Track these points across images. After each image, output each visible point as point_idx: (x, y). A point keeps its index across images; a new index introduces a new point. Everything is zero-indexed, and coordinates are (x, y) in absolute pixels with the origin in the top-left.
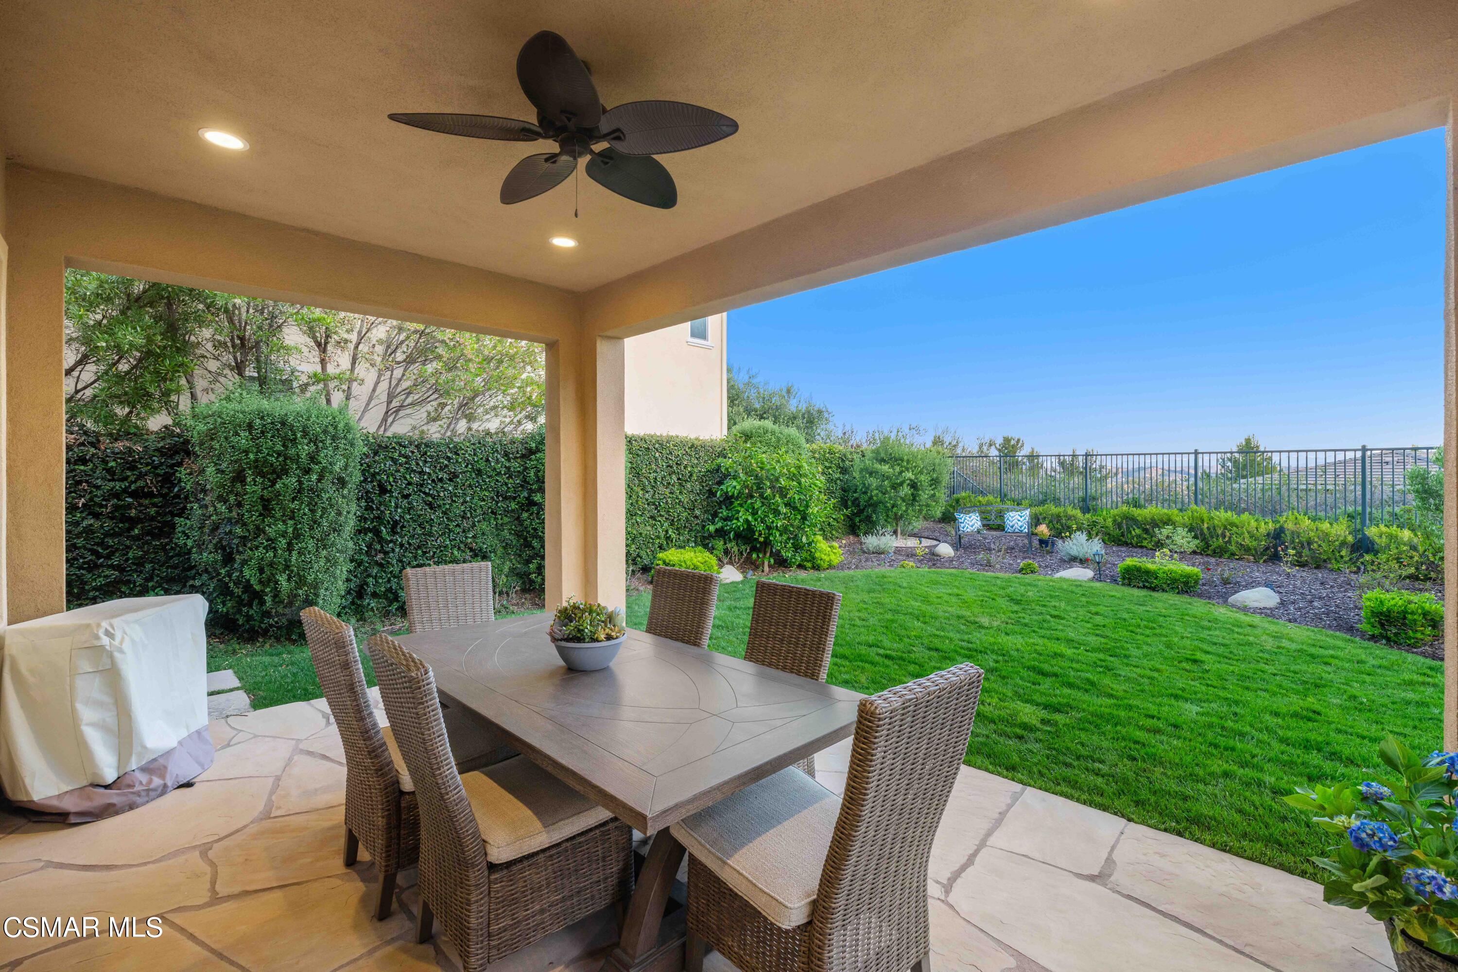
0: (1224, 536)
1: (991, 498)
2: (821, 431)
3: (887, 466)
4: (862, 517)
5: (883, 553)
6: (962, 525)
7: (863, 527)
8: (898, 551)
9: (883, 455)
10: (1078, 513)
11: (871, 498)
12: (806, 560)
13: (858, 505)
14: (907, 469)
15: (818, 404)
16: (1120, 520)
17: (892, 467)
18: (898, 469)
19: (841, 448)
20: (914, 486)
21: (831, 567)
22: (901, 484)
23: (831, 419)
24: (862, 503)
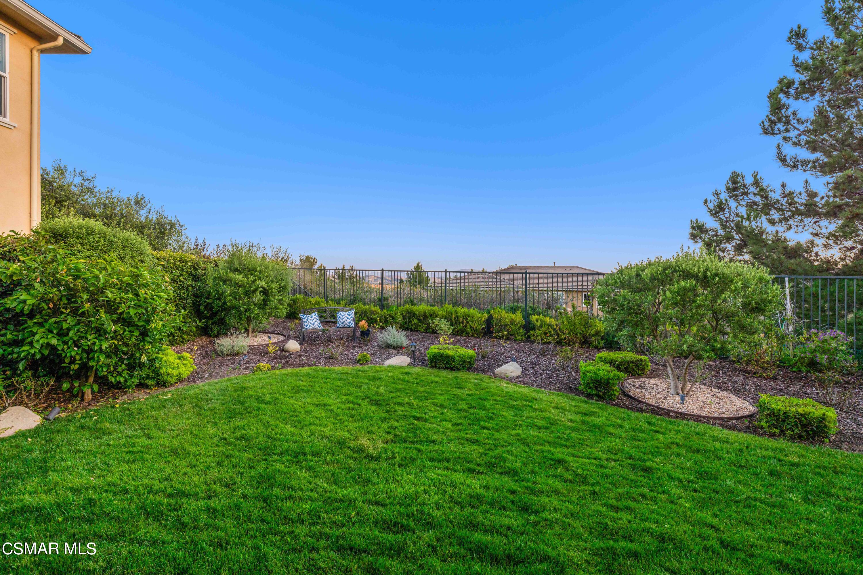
0: (463, 323)
1: (317, 298)
2: (173, 241)
3: (241, 276)
4: (215, 319)
5: (237, 354)
6: (306, 324)
7: (216, 330)
8: (252, 350)
9: (237, 265)
10: (377, 309)
11: (225, 303)
12: (148, 377)
13: (211, 309)
14: (260, 278)
15: (170, 215)
16: (405, 314)
17: (246, 276)
18: (251, 278)
19: (194, 257)
20: (265, 292)
21: (180, 380)
22: (255, 291)
23: (184, 232)
24: (215, 308)
